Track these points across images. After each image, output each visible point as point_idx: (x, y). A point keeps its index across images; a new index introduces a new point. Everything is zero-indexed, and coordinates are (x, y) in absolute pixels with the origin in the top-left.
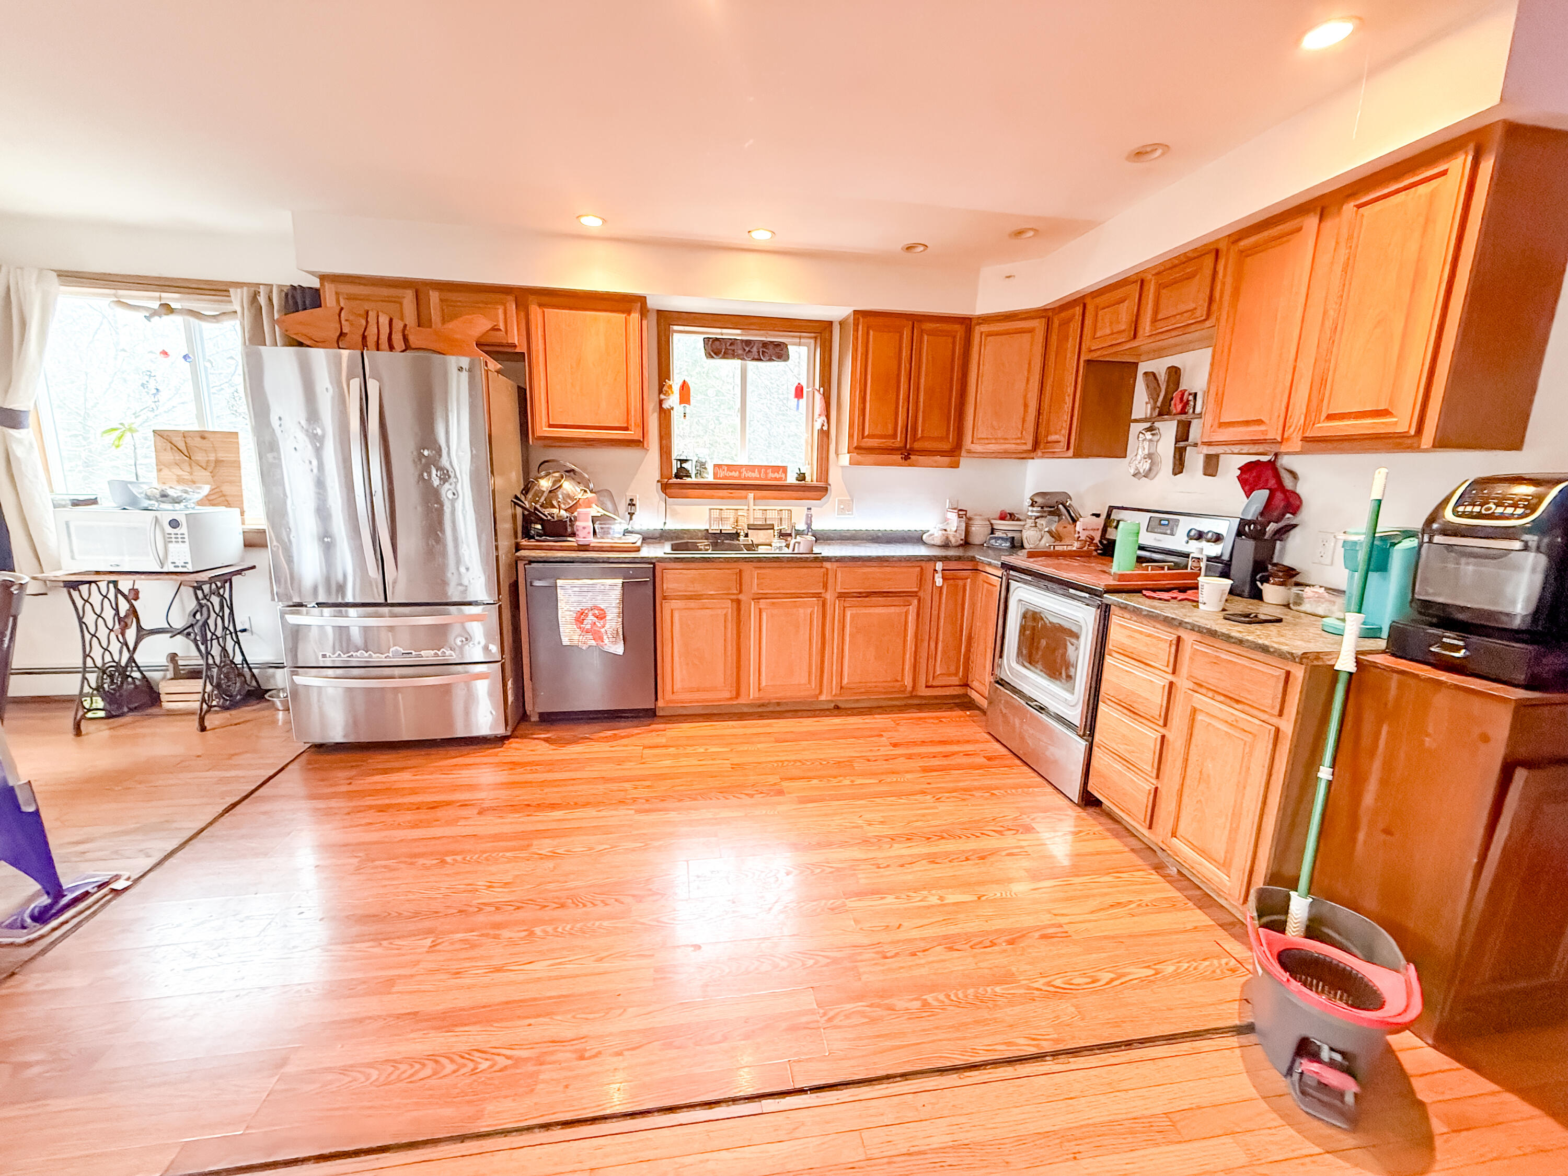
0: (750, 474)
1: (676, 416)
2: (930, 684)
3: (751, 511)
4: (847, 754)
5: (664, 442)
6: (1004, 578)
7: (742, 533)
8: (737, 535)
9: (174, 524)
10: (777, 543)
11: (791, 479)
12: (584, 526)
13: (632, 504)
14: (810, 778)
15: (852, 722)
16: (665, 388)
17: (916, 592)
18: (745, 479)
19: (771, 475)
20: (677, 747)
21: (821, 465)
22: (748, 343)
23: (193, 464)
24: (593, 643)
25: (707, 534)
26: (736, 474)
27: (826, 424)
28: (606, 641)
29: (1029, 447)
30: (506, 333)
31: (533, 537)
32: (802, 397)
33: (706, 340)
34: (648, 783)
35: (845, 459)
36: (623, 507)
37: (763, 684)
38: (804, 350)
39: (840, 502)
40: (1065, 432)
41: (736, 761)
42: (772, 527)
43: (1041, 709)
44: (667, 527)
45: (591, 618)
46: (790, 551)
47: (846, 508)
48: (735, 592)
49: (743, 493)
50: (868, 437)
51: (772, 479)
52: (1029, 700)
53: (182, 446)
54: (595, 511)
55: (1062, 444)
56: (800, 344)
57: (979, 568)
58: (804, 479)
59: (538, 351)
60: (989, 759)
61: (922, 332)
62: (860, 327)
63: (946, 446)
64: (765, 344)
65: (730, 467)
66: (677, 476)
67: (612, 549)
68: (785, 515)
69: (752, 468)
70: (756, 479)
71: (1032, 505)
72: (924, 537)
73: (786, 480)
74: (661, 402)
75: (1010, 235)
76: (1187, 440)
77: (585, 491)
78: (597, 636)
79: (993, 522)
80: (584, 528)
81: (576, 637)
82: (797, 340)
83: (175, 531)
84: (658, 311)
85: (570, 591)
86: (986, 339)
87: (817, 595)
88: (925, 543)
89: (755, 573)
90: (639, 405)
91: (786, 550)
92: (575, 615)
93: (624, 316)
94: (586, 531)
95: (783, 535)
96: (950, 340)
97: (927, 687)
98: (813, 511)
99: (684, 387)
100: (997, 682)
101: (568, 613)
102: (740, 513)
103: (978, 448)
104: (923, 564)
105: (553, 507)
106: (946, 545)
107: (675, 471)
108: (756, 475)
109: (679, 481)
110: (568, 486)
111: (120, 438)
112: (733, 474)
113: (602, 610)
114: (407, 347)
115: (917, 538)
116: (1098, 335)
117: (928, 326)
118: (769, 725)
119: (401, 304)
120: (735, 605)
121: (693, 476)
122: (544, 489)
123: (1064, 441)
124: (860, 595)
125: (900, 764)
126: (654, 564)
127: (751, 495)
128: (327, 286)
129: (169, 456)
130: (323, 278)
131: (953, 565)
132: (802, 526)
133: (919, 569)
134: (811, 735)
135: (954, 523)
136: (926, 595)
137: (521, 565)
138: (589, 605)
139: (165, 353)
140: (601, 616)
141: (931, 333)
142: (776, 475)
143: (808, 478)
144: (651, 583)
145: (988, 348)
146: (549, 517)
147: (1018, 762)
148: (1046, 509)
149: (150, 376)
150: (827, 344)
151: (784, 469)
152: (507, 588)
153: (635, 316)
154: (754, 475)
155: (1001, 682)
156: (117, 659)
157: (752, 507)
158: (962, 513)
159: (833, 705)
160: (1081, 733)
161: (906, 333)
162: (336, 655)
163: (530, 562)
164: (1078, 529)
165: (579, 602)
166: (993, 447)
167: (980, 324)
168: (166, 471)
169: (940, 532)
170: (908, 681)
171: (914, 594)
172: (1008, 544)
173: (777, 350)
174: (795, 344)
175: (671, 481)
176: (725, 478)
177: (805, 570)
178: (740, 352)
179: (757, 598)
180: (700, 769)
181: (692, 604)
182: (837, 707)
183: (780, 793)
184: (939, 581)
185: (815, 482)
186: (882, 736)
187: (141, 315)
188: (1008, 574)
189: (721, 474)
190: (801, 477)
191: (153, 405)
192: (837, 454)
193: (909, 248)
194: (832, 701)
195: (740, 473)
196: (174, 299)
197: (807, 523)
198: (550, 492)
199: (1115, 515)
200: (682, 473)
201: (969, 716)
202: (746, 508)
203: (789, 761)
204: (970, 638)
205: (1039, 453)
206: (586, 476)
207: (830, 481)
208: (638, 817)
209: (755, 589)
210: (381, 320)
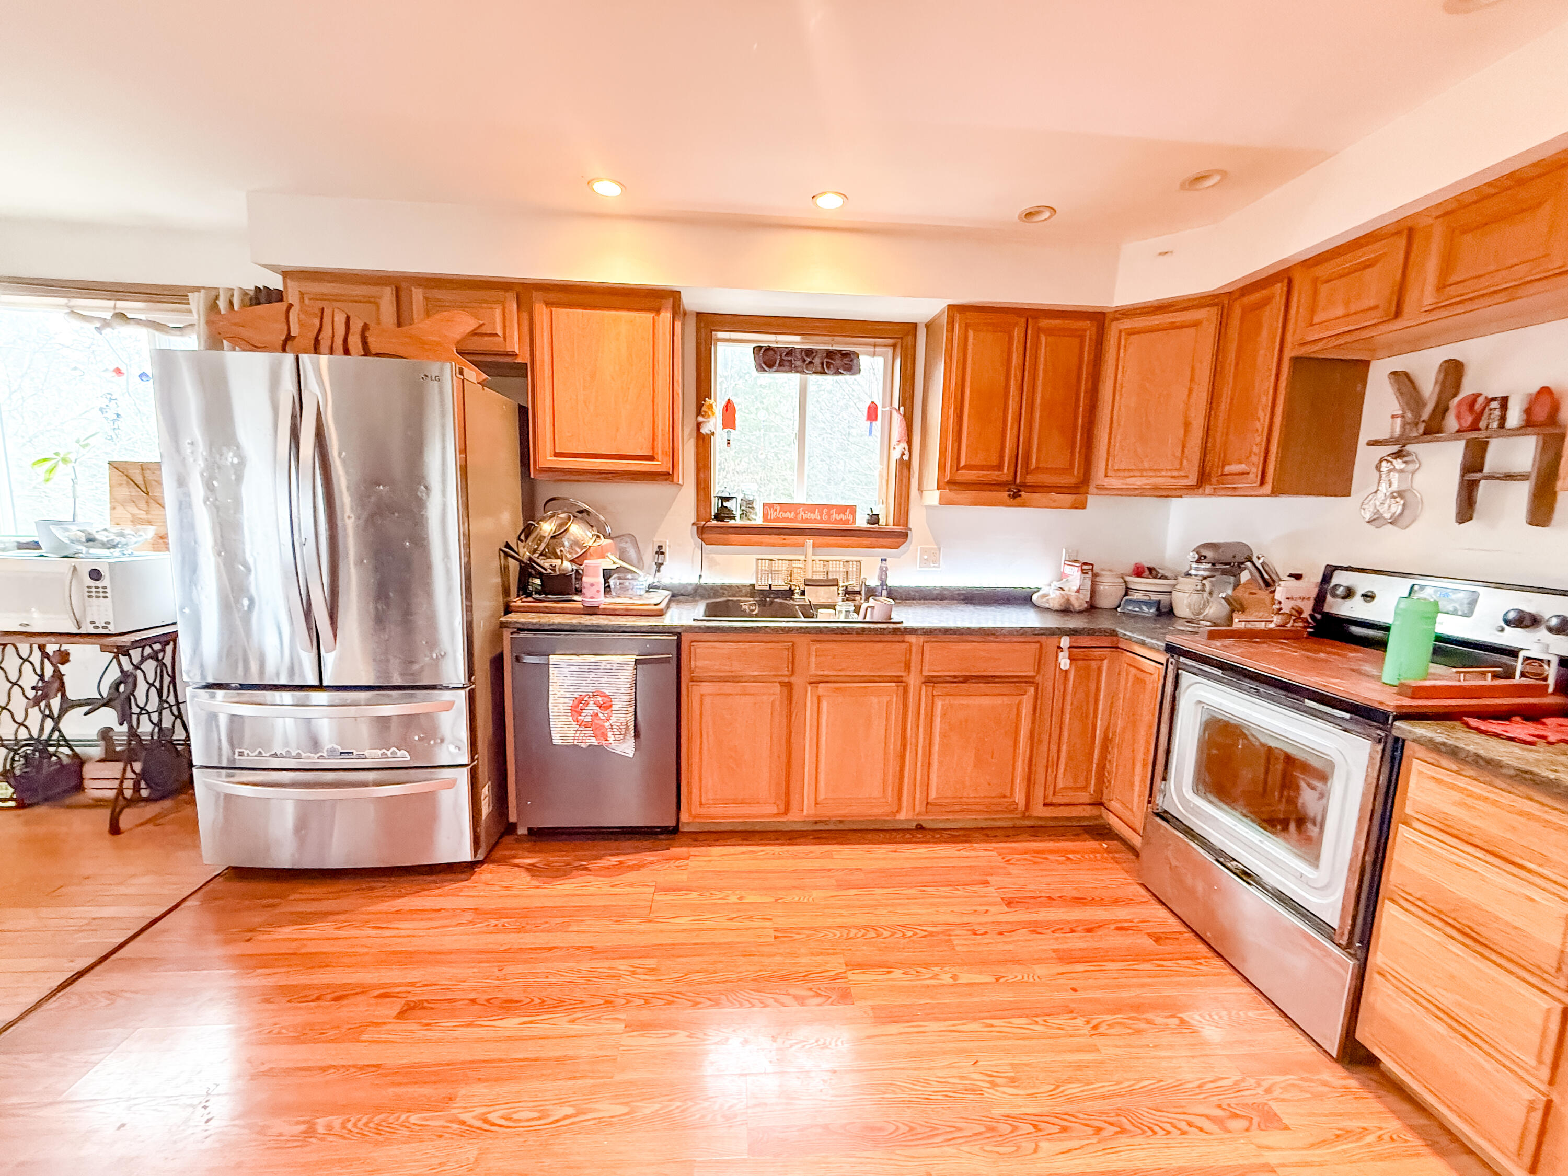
0: (809, 516)
1: (718, 443)
2: (1048, 801)
3: (809, 561)
4: (942, 918)
5: (702, 475)
6: (1171, 667)
7: (797, 591)
8: (791, 592)
9: (96, 575)
10: (844, 607)
11: (861, 522)
12: (593, 580)
13: (660, 552)
14: (888, 967)
15: (942, 854)
16: (704, 409)
17: (1034, 677)
18: (803, 521)
19: (835, 516)
20: (701, 890)
21: (900, 505)
22: (809, 352)
23: (151, 501)
24: (594, 741)
25: (752, 591)
26: (792, 515)
27: (907, 452)
28: (611, 739)
29: (1192, 480)
30: (505, 339)
31: (530, 595)
32: (876, 419)
33: (757, 350)
34: (651, 963)
35: (933, 496)
36: (649, 556)
37: (822, 796)
38: (879, 362)
39: (924, 551)
40: (1257, 459)
41: (782, 922)
42: (835, 583)
43: (1246, 875)
44: (703, 581)
45: (592, 707)
46: (860, 619)
47: (931, 558)
48: (786, 673)
49: (799, 539)
50: (965, 467)
51: (836, 522)
52: (1222, 857)
53: (139, 480)
54: (609, 562)
55: (1252, 476)
56: (874, 354)
57: (1120, 645)
58: (877, 522)
59: (543, 361)
60: (1157, 939)
61: (1039, 330)
62: (957, 325)
63: (1070, 480)
64: (830, 354)
65: (784, 507)
66: (718, 517)
67: (627, 613)
68: (852, 568)
69: (812, 508)
70: (815, 521)
71: (1198, 561)
72: (1035, 597)
73: (854, 522)
74: (699, 425)
75: (1183, 186)
76: (1481, 471)
77: (598, 537)
78: (598, 733)
79: (1128, 579)
80: (592, 585)
81: (571, 734)
82: (871, 349)
83: (98, 583)
84: (698, 314)
85: (566, 671)
86: (1126, 339)
87: (898, 680)
88: (1035, 606)
89: (814, 647)
90: (668, 427)
91: (854, 617)
92: (571, 703)
93: (649, 316)
94: (594, 589)
95: (849, 594)
96: (1077, 340)
97: (1045, 805)
98: (888, 564)
99: (729, 408)
100: (1158, 815)
101: (562, 700)
102: (795, 564)
103: (1115, 482)
104: (1043, 639)
105: (557, 557)
106: (1066, 611)
107: (714, 510)
108: (816, 516)
109: (720, 524)
110: (577, 530)
111: (52, 470)
112: (787, 515)
113: (607, 696)
114: (367, 352)
115: (1024, 599)
116: (1316, 320)
117: (1044, 323)
118: (829, 855)
119: (378, 306)
120: (785, 690)
121: (738, 518)
122: (546, 534)
123: (1255, 472)
124: (955, 680)
125: (1021, 942)
126: (679, 635)
127: (809, 542)
128: (290, 283)
129: (125, 491)
130: (287, 274)
131: (1085, 641)
132: (873, 582)
133: (1038, 645)
134: (887, 877)
135: (1075, 579)
136: (1047, 680)
137: (507, 635)
138: (590, 690)
139: (118, 371)
140: (606, 706)
141: (1050, 332)
142: (842, 516)
143: (882, 521)
144: (675, 659)
145: (1130, 350)
146: (549, 571)
147: (1202, 948)
148: (1218, 566)
149: (111, 399)
150: (910, 351)
151: (853, 509)
152: (487, 666)
153: (666, 315)
154: (813, 516)
155: (1164, 816)
156: (35, 735)
157: (810, 557)
158: (1087, 568)
159: (914, 824)
160: (1344, 942)
161: (1017, 333)
162: (256, 753)
163: (520, 630)
164: (1278, 596)
165: (578, 686)
166: (1138, 482)
167: (1117, 319)
168: (120, 509)
169: (1058, 592)
170: (1019, 797)
171: (1029, 681)
172: (1153, 610)
173: (846, 361)
174: (868, 354)
175: (709, 524)
176: (777, 520)
177: (881, 645)
178: (799, 363)
179: (815, 682)
180: (730, 938)
181: (728, 687)
182: (920, 828)
183: (845, 996)
184: (1064, 662)
185: (892, 527)
186: (986, 883)
187: (90, 327)
188: (1178, 662)
189: (773, 516)
190: (874, 519)
191: (112, 433)
192: (920, 489)
193: (1029, 215)
194: (914, 820)
195: (796, 514)
196: (132, 307)
197: (881, 579)
198: (552, 537)
199: (1341, 579)
200: (723, 514)
201: (1108, 851)
202: (803, 558)
203: (857, 928)
204: (1106, 741)
205: (1208, 489)
206: (602, 518)
207: (910, 526)
208: (629, 1040)
209: (813, 671)
210: (336, 319)
